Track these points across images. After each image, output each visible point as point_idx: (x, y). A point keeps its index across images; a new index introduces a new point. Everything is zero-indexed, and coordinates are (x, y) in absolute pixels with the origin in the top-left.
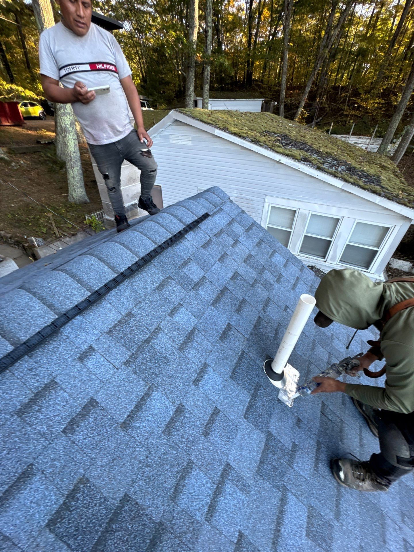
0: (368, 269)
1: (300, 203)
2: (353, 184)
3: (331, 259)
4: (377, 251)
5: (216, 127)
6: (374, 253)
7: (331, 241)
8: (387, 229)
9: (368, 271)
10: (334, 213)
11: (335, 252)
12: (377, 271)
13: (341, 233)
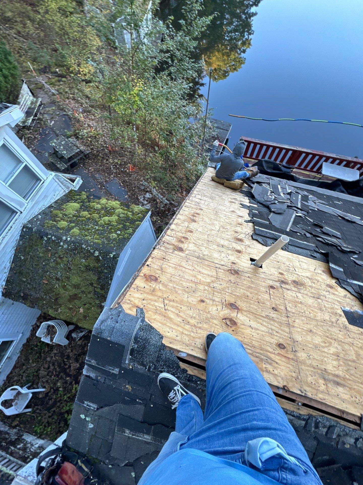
3: (21, 207)
4: (26, 165)
6: (26, 168)
9: (43, 181)
11: (13, 200)
12: (46, 174)
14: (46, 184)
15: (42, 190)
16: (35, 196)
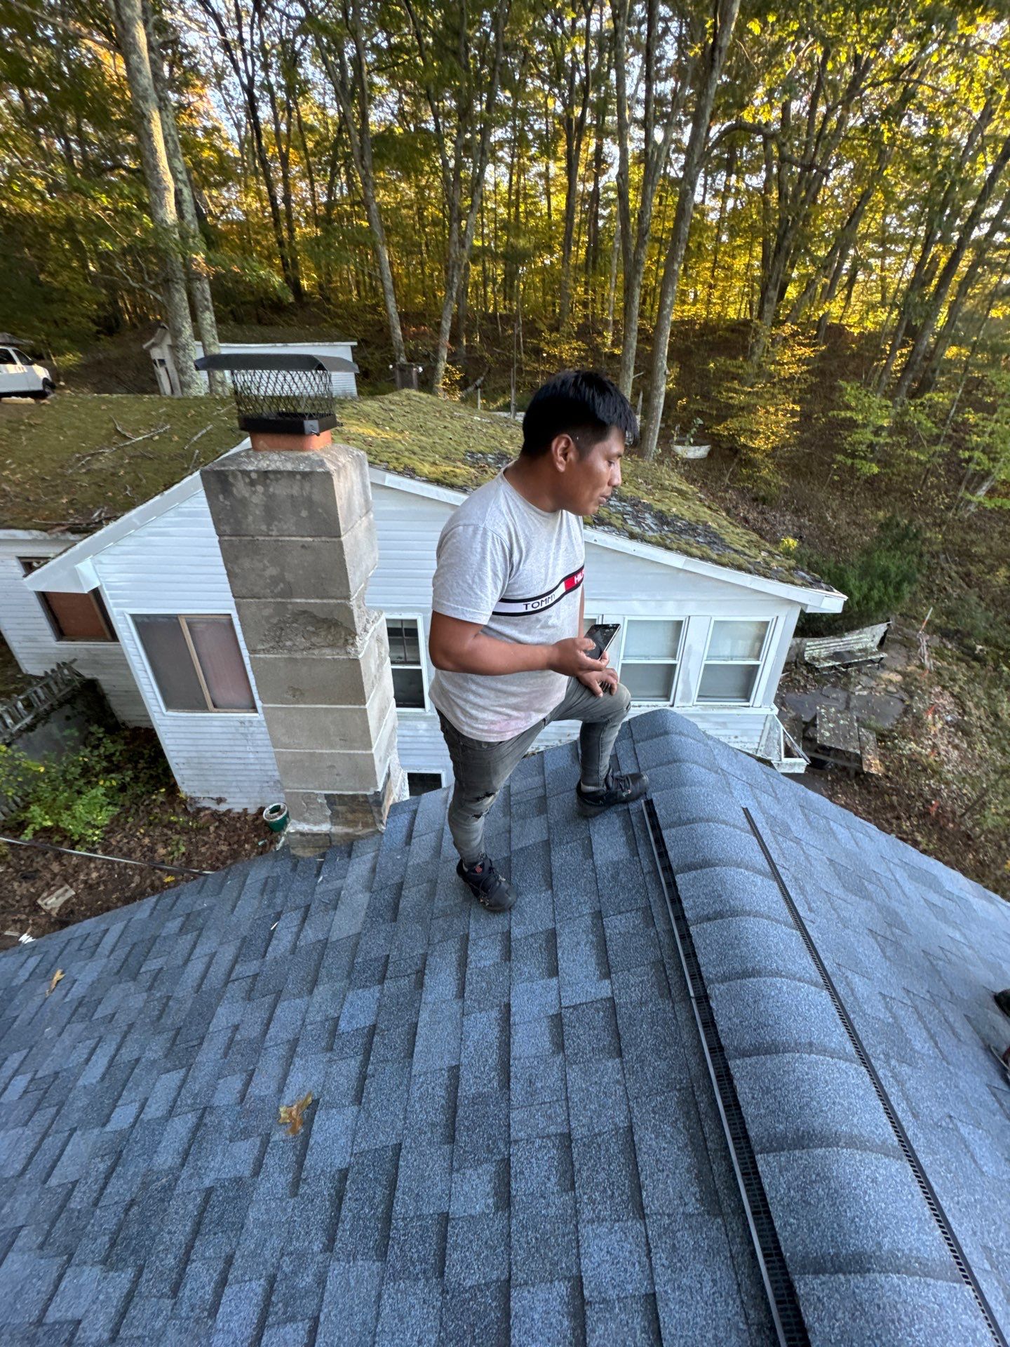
0: (748, 701)
1: (602, 604)
2: (702, 558)
3: (682, 700)
4: (758, 666)
5: (387, 470)
6: (751, 672)
7: (675, 666)
8: (767, 623)
9: (750, 704)
10: (671, 612)
11: (687, 683)
12: (765, 701)
13: (690, 646)
14: (748, 711)
15: (734, 712)
16: (713, 707)
